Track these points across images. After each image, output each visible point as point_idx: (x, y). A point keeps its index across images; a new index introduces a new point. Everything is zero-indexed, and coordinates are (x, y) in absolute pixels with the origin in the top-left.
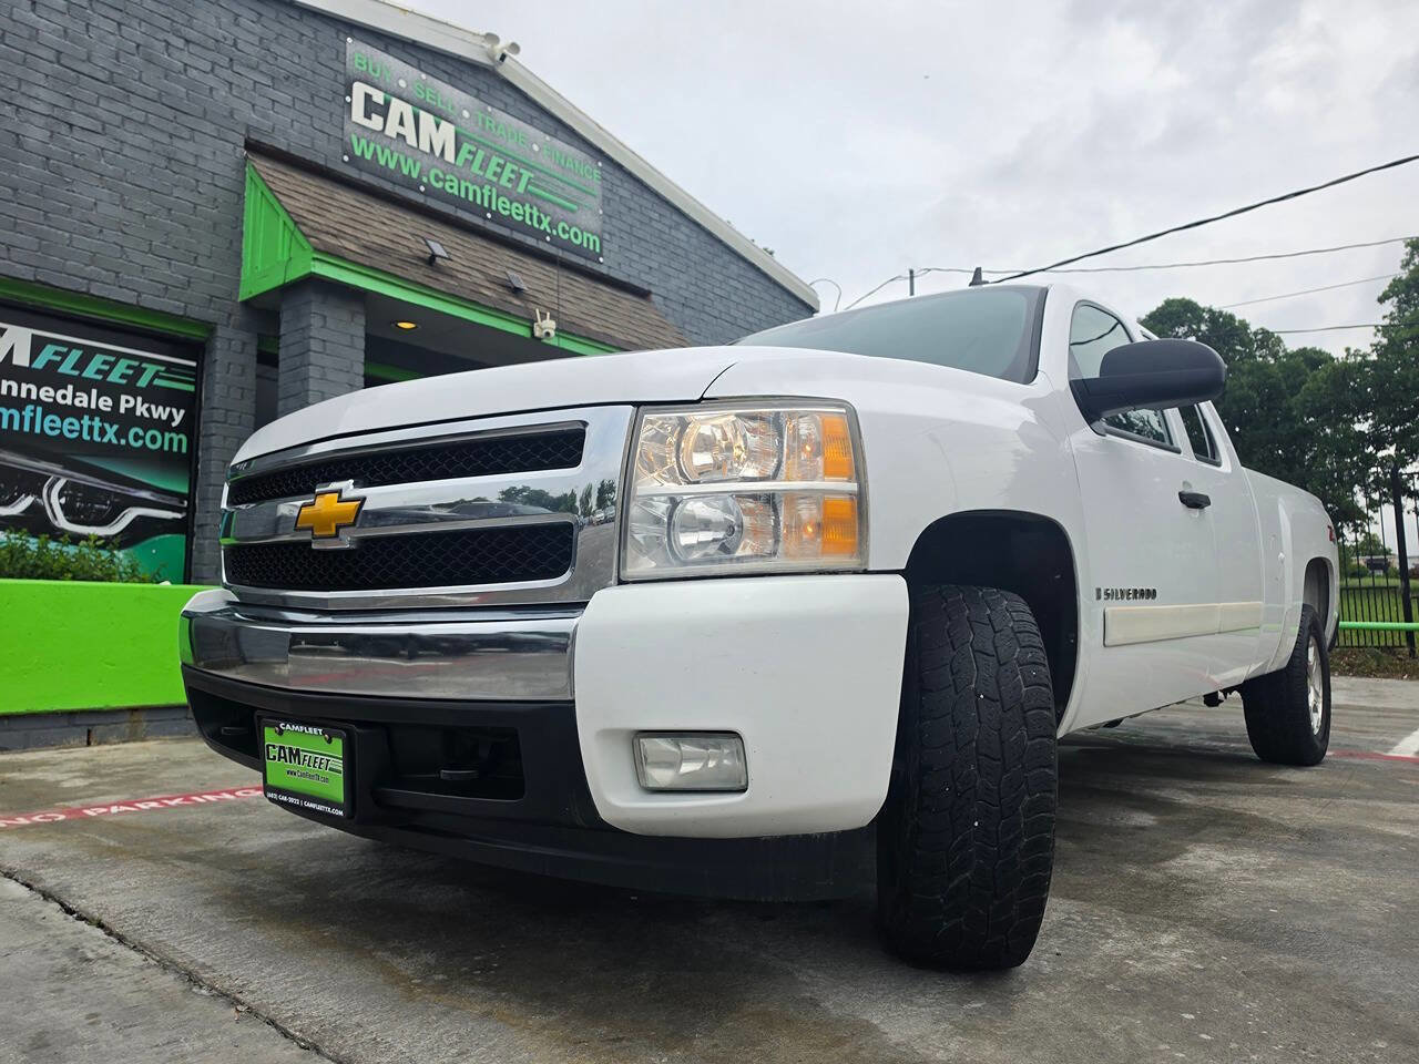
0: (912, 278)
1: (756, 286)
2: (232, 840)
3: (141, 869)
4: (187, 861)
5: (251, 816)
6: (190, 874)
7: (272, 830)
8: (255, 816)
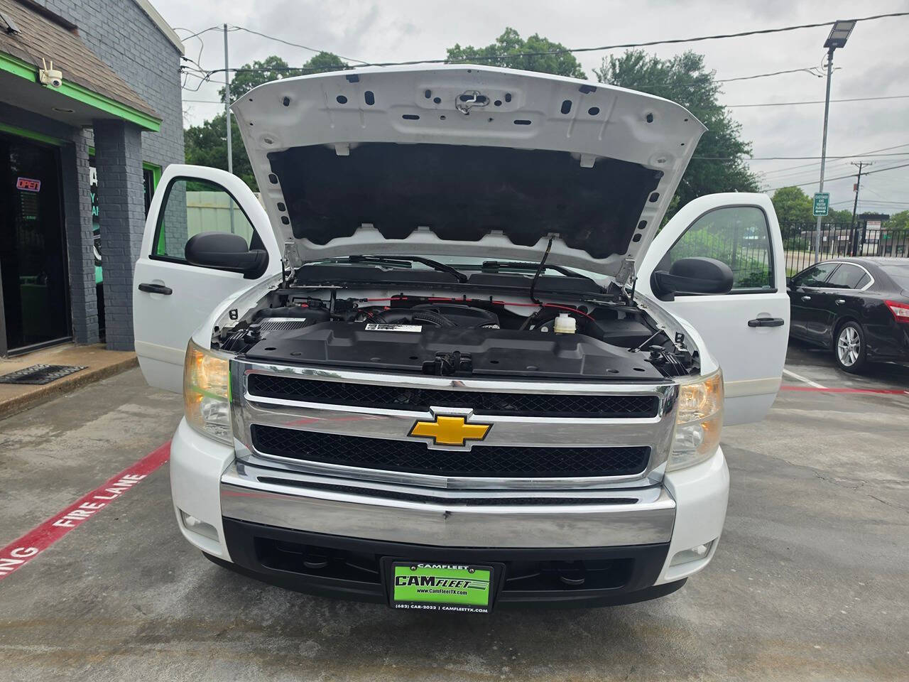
0: (226, 31)
1: (146, 30)
2: (139, 609)
3: (143, 666)
4: (158, 643)
5: (90, 578)
6: (191, 654)
7: (147, 588)
8: (93, 577)
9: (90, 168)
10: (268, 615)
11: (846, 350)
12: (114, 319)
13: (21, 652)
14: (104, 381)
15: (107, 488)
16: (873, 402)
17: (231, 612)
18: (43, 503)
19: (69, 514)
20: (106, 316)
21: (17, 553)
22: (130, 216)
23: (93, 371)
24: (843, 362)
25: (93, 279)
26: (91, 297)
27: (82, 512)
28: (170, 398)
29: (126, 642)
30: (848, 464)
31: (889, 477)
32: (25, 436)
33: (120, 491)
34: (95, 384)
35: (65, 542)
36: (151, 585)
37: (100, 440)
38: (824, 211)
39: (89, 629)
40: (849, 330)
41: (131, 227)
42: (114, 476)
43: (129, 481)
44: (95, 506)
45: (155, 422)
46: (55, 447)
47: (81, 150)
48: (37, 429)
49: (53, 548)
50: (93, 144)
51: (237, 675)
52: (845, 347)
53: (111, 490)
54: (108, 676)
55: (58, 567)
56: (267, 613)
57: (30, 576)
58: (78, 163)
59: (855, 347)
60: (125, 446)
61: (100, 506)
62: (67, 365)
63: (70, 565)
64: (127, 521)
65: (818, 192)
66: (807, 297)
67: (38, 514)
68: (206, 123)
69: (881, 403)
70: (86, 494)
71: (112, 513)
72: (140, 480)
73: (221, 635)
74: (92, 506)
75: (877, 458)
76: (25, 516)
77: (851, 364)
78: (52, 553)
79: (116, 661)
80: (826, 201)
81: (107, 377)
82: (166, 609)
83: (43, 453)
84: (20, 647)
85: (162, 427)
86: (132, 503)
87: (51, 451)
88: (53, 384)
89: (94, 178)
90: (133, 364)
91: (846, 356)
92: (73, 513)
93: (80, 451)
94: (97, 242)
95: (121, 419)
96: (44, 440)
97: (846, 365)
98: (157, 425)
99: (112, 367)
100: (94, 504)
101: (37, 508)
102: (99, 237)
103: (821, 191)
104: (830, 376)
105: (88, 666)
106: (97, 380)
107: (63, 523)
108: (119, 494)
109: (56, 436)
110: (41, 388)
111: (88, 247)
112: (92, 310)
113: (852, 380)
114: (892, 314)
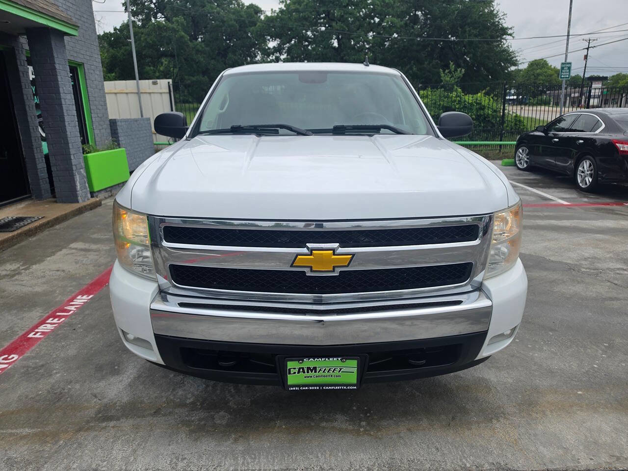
2: (96, 396)
3: (102, 439)
4: (111, 421)
5: (58, 375)
6: (136, 428)
7: (100, 380)
8: (60, 374)
9: (28, 67)
10: (190, 394)
11: (583, 176)
12: (60, 180)
13: (11, 435)
14: (57, 226)
15: (66, 306)
16: (603, 213)
17: (163, 394)
18: (19, 321)
19: (39, 328)
20: (54, 178)
21: (3, 359)
22: (63, 102)
23: (49, 219)
24: (581, 185)
25: (41, 151)
26: (41, 165)
27: (48, 325)
28: (106, 237)
29: (88, 422)
30: (589, 258)
31: (619, 266)
32: (3, 270)
33: (75, 308)
34: (51, 228)
35: (37, 349)
36: (103, 378)
37: (58, 271)
38: (568, 76)
39: (60, 414)
40: (586, 162)
41: (64, 111)
42: (70, 297)
43: (81, 300)
44: (58, 320)
45: (97, 255)
46: (25, 277)
47: (19, 53)
48: (10, 265)
49: (29, 354)
50: (28, 48)
51: (170, 442)
52: (583, 174)
53: (68, 308)
54: (76, 449)
55: (34, 368)
56: (189, 393)
57: (14, 376)
58: (19, 64)
59: (590, 174)
60: (76, 274)
61: (61, 320)
62: (29, 216)
63: (43, 366)
64: (82, 330)
65: (564, 61)
66: (556, 140)
67: (16, 329)
68: (115, 29)
69: (608, 213)
70: (50, 312)
71: (70, 325)
72: (89, 299)
73: (157, 412)
74: (56, 321)
75: (609, 252)
76: (7, 331)
77: (586, 186)
78: (28, 358)
79: (81, 436)
80: (569, 68)
81: (59, 223)
82: (115, 395)
83: (17, 282)
84: (10, 431)
85: (102, 258)
86: (84, 317)
87: (22, 281)
88: (19, 231)
89: (33, 74)
90: (77, 213)
91: (583, 180)
92: (42, 327)
93: (44, 280)
94: (41, 124)
95: (72, 254)
96: (17, 273)
97: (583, 187)
98: (98, 257)
99: (62, 215)
100: (57, 319)
101: (16, 324)
102: (41, 119)
103: (566, 61)
104: (572, 195)
105: (62, 442)
106: (52, 226)
107: (35, 334)
108: (74, 311)
109: (26, 269)
110: (10, 234)
111: (35, 128)
112: (43, 174)
113: (588, 197)
114: (617, 149)
